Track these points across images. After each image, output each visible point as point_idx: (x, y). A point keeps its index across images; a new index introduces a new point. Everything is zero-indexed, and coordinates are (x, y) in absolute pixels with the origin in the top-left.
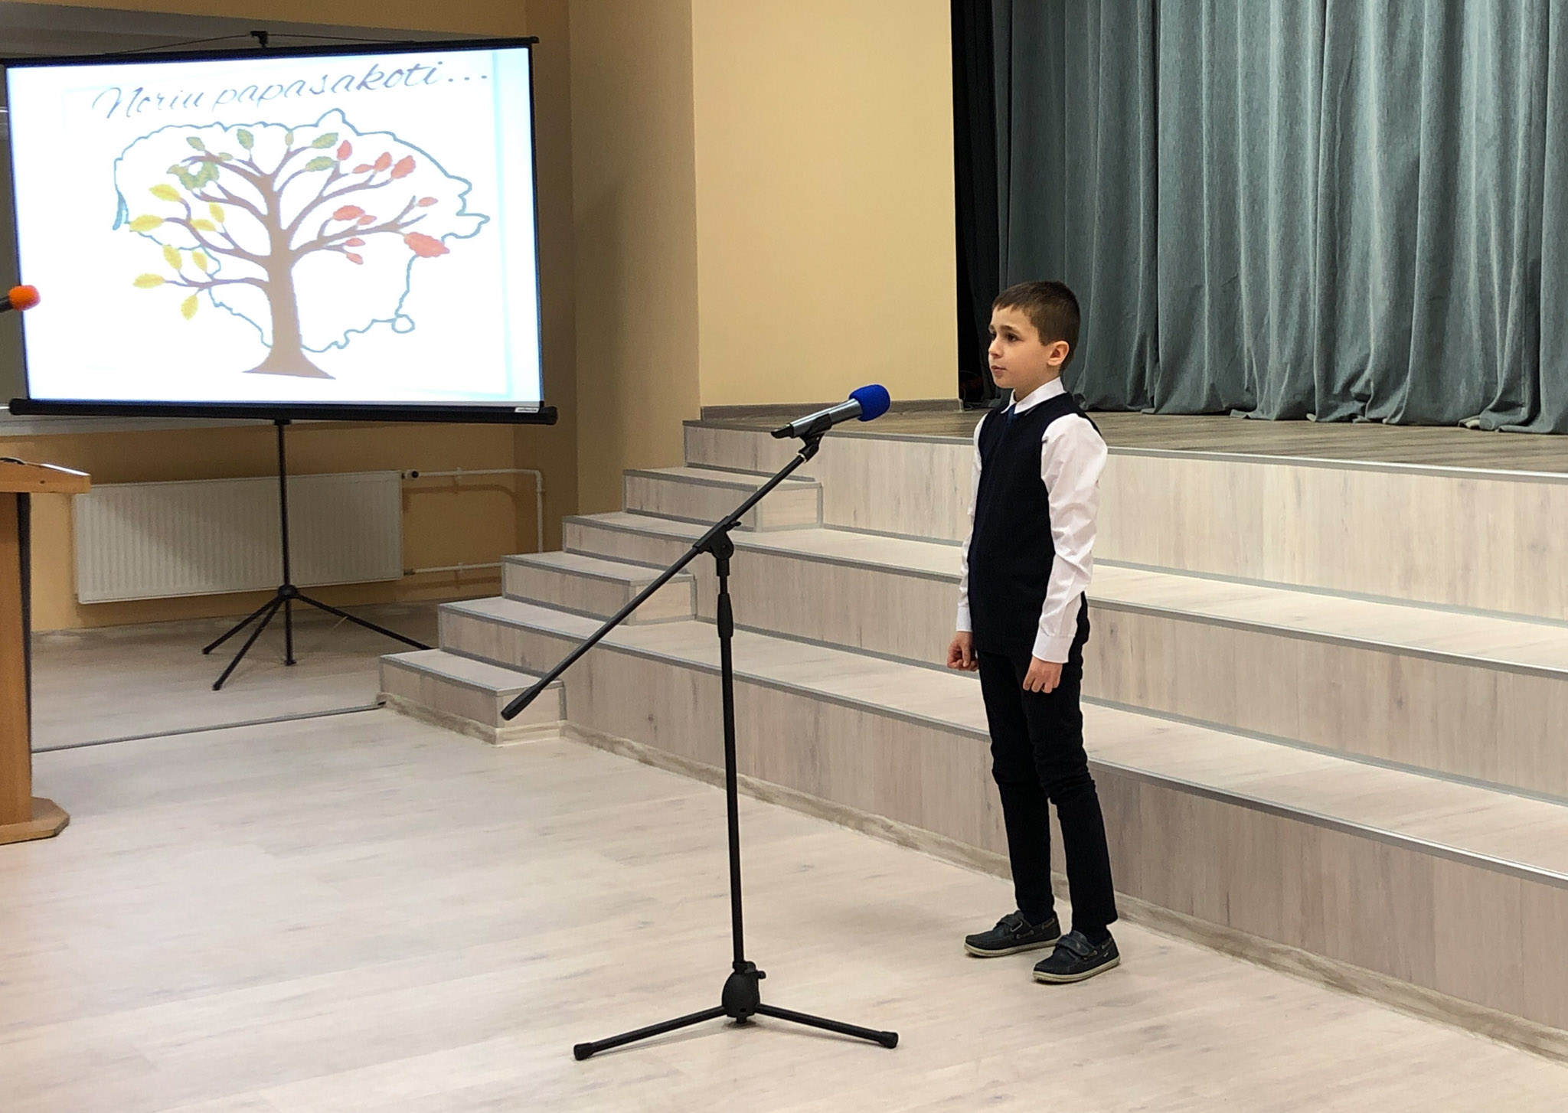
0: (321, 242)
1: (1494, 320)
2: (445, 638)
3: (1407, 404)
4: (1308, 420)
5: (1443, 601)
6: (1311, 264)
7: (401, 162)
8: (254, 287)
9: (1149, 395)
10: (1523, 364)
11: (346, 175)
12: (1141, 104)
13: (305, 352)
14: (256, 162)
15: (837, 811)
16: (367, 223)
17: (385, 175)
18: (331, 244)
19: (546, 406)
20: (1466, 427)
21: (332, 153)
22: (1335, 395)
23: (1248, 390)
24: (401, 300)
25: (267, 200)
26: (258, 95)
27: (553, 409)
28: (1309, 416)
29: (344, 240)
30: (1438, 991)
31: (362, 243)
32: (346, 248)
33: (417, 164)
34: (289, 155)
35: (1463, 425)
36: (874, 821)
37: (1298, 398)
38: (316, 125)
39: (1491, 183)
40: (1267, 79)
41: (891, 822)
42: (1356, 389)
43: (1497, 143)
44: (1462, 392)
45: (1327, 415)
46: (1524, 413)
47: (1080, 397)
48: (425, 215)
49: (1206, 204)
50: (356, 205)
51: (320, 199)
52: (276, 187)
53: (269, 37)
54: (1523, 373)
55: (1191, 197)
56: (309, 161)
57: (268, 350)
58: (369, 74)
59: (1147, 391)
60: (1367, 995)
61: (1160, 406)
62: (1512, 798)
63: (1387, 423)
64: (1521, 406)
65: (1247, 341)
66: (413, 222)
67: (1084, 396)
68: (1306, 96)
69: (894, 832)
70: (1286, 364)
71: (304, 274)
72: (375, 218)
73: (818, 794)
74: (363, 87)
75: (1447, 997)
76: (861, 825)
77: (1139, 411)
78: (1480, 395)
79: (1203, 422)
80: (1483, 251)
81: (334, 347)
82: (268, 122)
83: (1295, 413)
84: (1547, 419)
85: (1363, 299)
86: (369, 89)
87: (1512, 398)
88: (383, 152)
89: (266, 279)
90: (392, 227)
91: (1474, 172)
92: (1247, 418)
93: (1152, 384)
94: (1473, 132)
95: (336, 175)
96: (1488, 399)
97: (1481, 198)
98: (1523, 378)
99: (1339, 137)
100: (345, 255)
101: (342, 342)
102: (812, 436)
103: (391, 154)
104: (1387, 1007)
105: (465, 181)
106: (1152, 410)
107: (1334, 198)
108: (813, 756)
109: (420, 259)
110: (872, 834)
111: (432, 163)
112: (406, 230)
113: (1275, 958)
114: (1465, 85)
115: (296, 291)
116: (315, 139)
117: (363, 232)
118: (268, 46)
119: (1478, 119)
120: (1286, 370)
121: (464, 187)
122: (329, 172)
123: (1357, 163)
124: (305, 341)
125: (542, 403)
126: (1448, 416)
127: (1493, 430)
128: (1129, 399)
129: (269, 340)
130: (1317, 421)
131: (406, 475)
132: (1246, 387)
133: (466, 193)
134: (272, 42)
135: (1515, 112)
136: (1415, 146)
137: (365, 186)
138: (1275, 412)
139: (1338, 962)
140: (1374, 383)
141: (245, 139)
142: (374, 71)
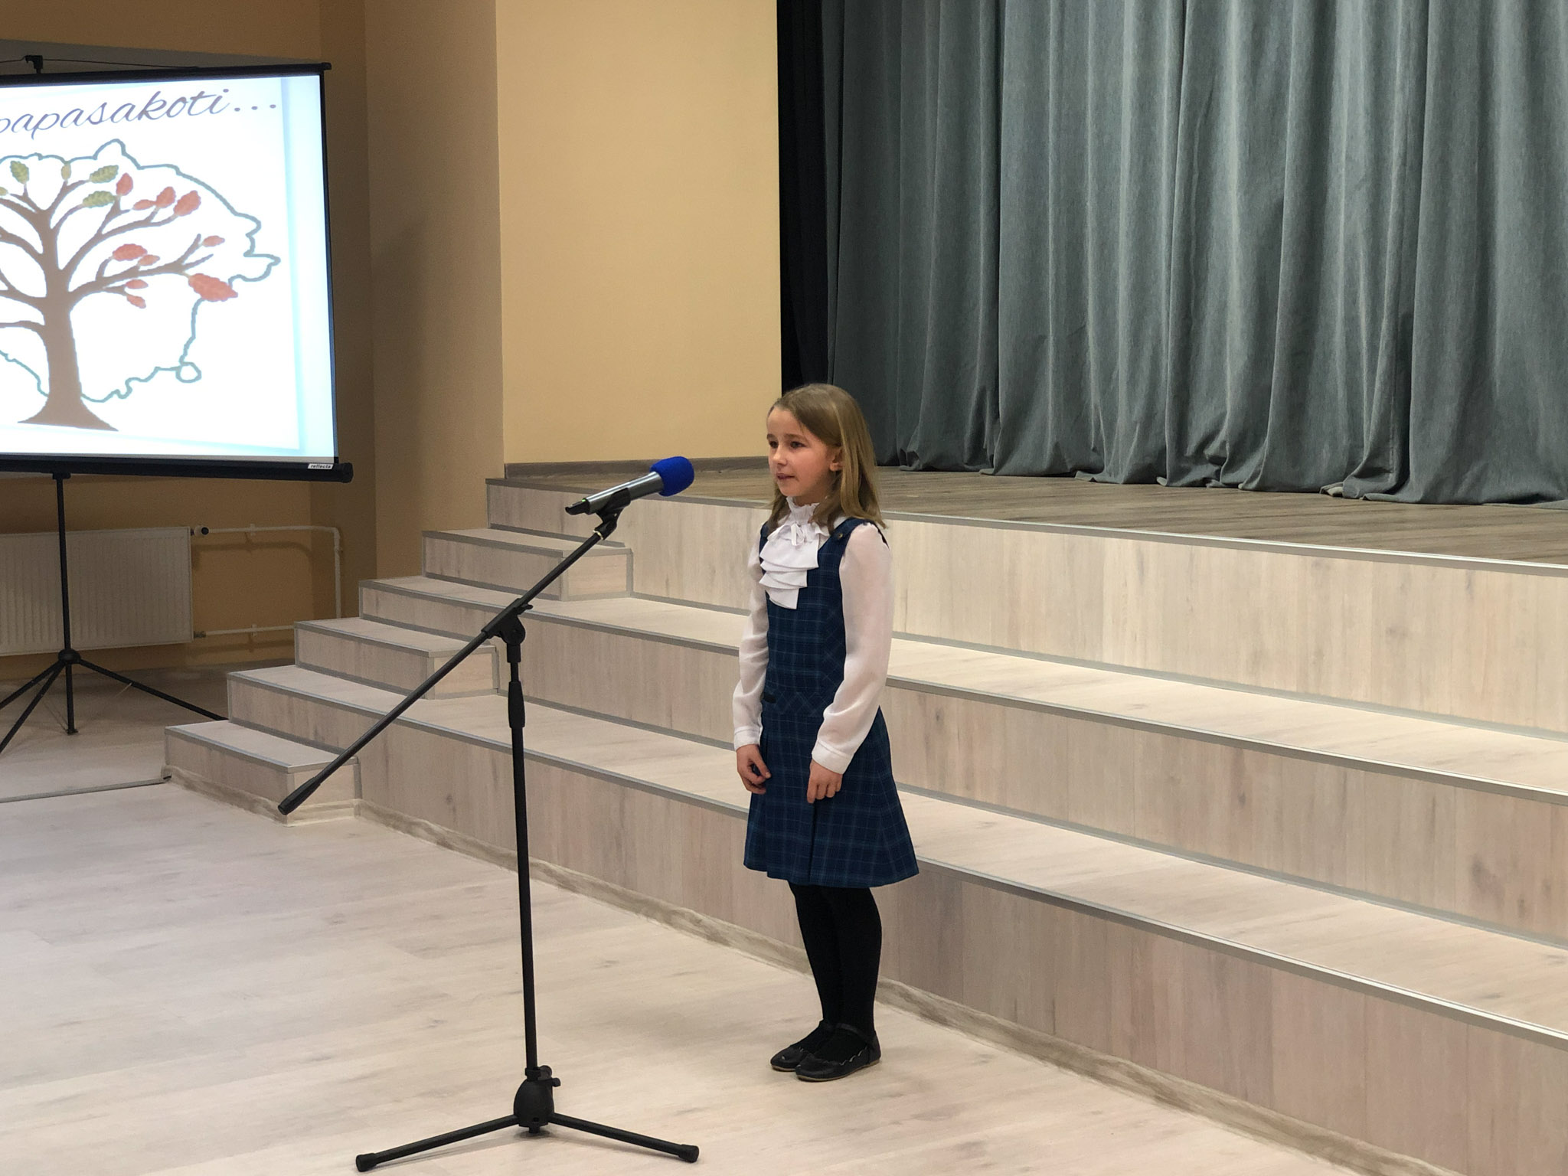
0: (100, 283)
1: (1361, 377)
2: (234, 710)
3: (1265, 467)
4: (1157, 483)
5: (1294, 689)
6: (1164, 313)
7: (184, 198)
8: (30, 331)
9: (988, 455)
10: (1392, 426)
11: (127, 211)
12: (982, 138)
13: (85, 402)
14: (31, 196)
15: (646, 902)
16: (151, 264)
17: (167, 212)
18: (111, 286)
19: (340, 462)
20: (1328, 494)
21: (111, 187)
22: (1187, 457)
23: (1094, 450)
24: (187, 346)
25: (42, 238)
26: (31, 124)
27: (349, 466)
28: (1159, 479)
29: (124, 282)
30: (1276, 1111)
31: (144, 285)
32: (127, 290)
33: (202, 200)
34: (66, 190)
35: (1325, 492)
36: (682, 915)
37: (1148, 460)
38: (95, 157)
39: (1360, 228)
40: (1120, 112)
41: (700, 916)
42: (1211, 450)
43: (1368, 184)
44: (1325, 457)
45: (1178, 479)
46: (1391, 479)
47: (913, 455)
48: (211, 256)
49: (1051, 247)
50: (137, 244)
51: (99, 237)
52: (53, 222)
53: (44, 62)
54: (1391, 436)
55: (1035, 240)
56: (87, 196)
57: (45, 399)
58: (150, 103)
59: (986, 450)
60: (1202, 1113)
61: (1001, 464)
62: (1362, 904)
63: (1243, 489)
64: (1389, 472)
65: (1094, 397)
66: (197, 263)
67: (918, 454)
68: (1161, 131)
69: (705, 927)
70: (1136, 423)
71: (84, 317)
72: (158, 258)
73: (624, 885)
74: (144, 117)
75: (1285, 1118)
76: (668, 917)
77: (978, 471)
78: (1343, 460)
79: (1046, 486)
80: (1351, 302)
81: (115, 396)
82: (44, 155)
83: (1145, 475)
84: (1416, 486)
85: (1219, 352)
86: (151, 118)
87: (1379, 463)
88: (165, 187)
89: (42, 323)
90: (177, 267)
91: (1342, 218)
92: (1093, 480)
93: (992, 442)
94: (1343, 171)
95: (116, 211)
96: (1352, 464)
97: (1350, 244)
98: (1391, 442)
99: (1196, 176)
100: (125, 298)
101: (123, 391)
102: (609, 512)
103: (175, 189)
104: (1220, 1125)
105: (253, 219)
106: (991, 471)
107: (1189, 242)
108: (619, 845)
109: (206, 304)
110: (681, 928)
111: (218, 200)
112: (191, 272)
113: (1102, 1070)
114: (1334, 120)
115: (76, 335)
116: (93, 172)
117: (145, 273)
118: (42, 71)
119: (1348, 158)
120: (1135, 430)
121: (254, 225)
122: (108, 208)
123: (1215, 205)
124: (85, 390)
125: (336, 459)
126: (1309, 481)
127: (1358, 498)
128: (966, 457)
129: (46, 389)
130: (1167, 486)
131: (195, 532)
132: (1092, 446)
133: (254, 231)
134: (47, 68)
135: (1389, 150)
136: (1279, 186)
137: (146, 223)
138: (1123, 475)
139: (1168, 1075)
140: (1230, 446)
141: (20, 172)
142: (157, 99)
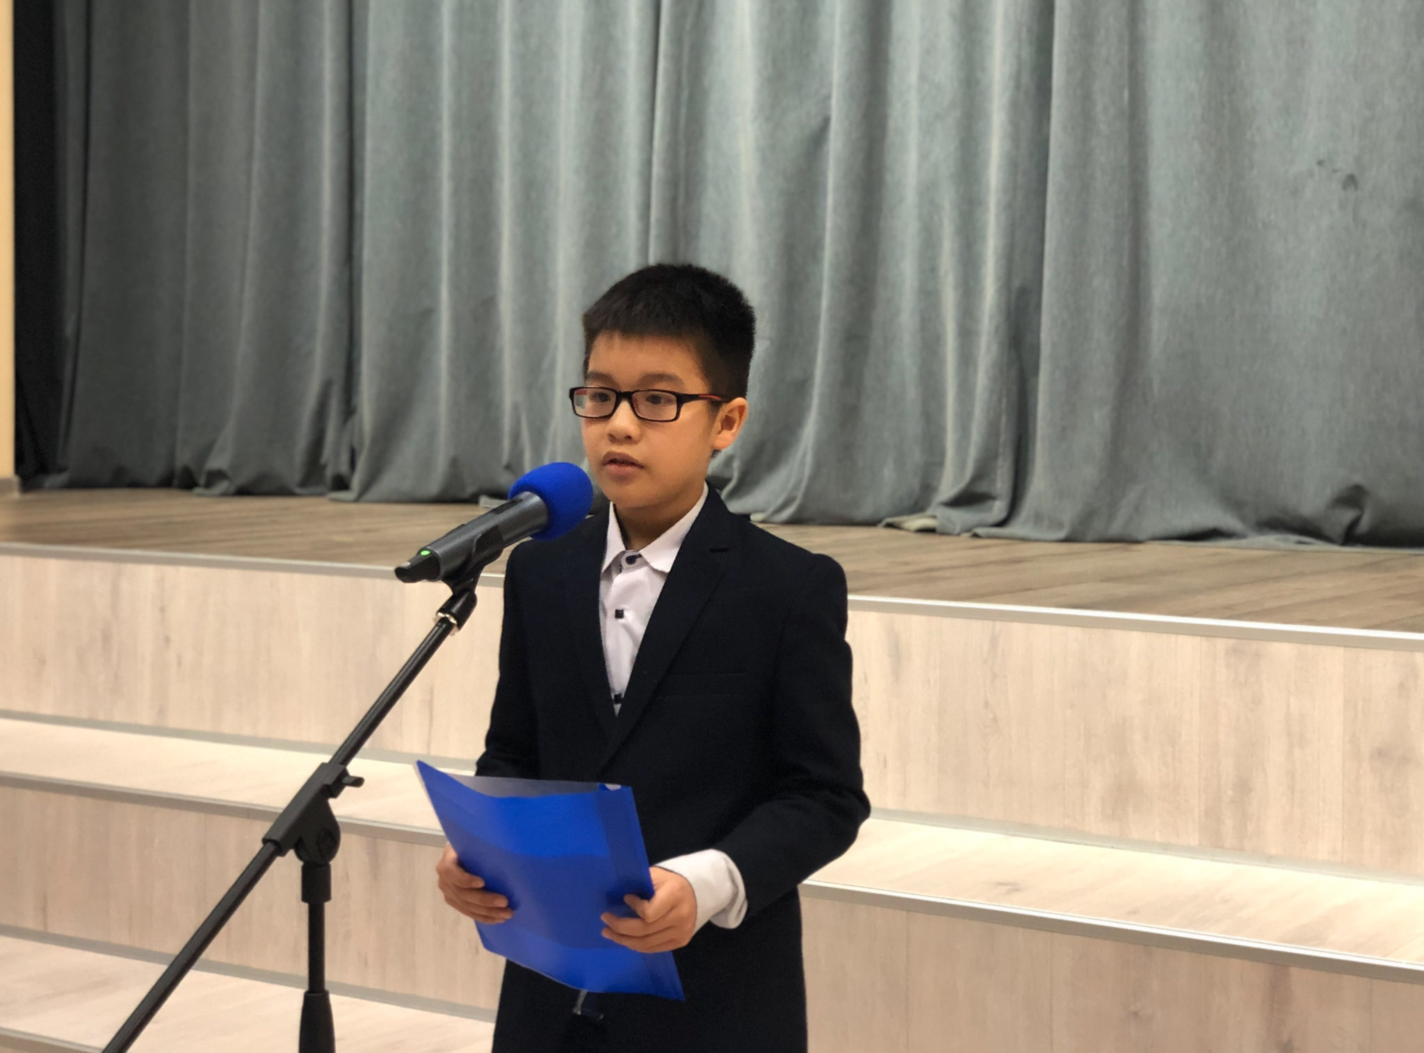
3: (805, 490)
10: (1002, 437)
20: (904, 529)
23: (509, 466)
35: (894, 526)
39: (945, 171)
46: (998, 509)
47: (218, 475)
54: (1001, 450)
55: (420, 177)
61: (365, 492)
64: (995, 498)
65: (511, 393)
67: (228, 473)
77: (321, 495)
78: (914, 484)
80: (929, 270)
87: (982, 487)
91: (914, 157)
94: (913, 95)
97: (928, 192)
98: (1001, 458)
99: (685, 95)
106: (350, 496)
107: (678, 183)
123: (714, 137)
126: (866, 511)
127: (960, 535)
132: (506, 462)
140: (740, 462)
